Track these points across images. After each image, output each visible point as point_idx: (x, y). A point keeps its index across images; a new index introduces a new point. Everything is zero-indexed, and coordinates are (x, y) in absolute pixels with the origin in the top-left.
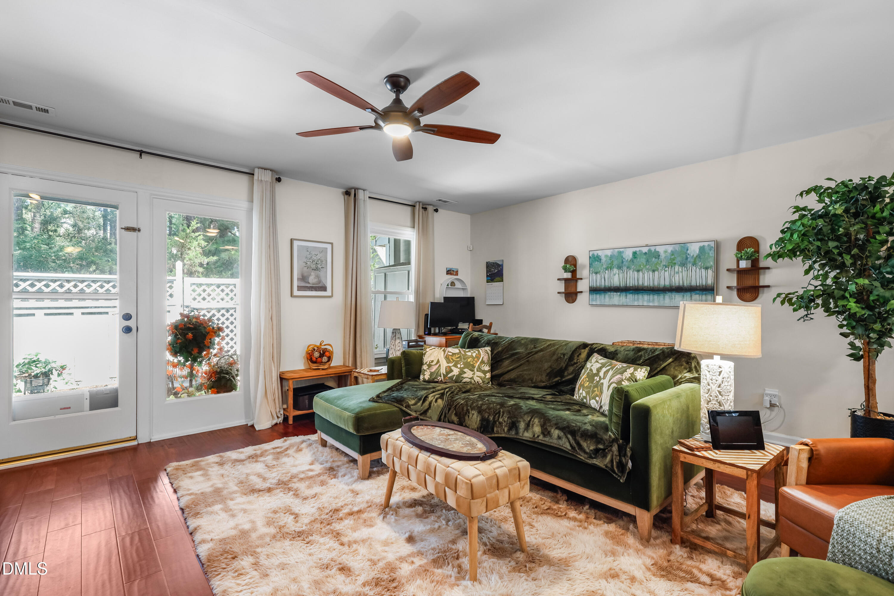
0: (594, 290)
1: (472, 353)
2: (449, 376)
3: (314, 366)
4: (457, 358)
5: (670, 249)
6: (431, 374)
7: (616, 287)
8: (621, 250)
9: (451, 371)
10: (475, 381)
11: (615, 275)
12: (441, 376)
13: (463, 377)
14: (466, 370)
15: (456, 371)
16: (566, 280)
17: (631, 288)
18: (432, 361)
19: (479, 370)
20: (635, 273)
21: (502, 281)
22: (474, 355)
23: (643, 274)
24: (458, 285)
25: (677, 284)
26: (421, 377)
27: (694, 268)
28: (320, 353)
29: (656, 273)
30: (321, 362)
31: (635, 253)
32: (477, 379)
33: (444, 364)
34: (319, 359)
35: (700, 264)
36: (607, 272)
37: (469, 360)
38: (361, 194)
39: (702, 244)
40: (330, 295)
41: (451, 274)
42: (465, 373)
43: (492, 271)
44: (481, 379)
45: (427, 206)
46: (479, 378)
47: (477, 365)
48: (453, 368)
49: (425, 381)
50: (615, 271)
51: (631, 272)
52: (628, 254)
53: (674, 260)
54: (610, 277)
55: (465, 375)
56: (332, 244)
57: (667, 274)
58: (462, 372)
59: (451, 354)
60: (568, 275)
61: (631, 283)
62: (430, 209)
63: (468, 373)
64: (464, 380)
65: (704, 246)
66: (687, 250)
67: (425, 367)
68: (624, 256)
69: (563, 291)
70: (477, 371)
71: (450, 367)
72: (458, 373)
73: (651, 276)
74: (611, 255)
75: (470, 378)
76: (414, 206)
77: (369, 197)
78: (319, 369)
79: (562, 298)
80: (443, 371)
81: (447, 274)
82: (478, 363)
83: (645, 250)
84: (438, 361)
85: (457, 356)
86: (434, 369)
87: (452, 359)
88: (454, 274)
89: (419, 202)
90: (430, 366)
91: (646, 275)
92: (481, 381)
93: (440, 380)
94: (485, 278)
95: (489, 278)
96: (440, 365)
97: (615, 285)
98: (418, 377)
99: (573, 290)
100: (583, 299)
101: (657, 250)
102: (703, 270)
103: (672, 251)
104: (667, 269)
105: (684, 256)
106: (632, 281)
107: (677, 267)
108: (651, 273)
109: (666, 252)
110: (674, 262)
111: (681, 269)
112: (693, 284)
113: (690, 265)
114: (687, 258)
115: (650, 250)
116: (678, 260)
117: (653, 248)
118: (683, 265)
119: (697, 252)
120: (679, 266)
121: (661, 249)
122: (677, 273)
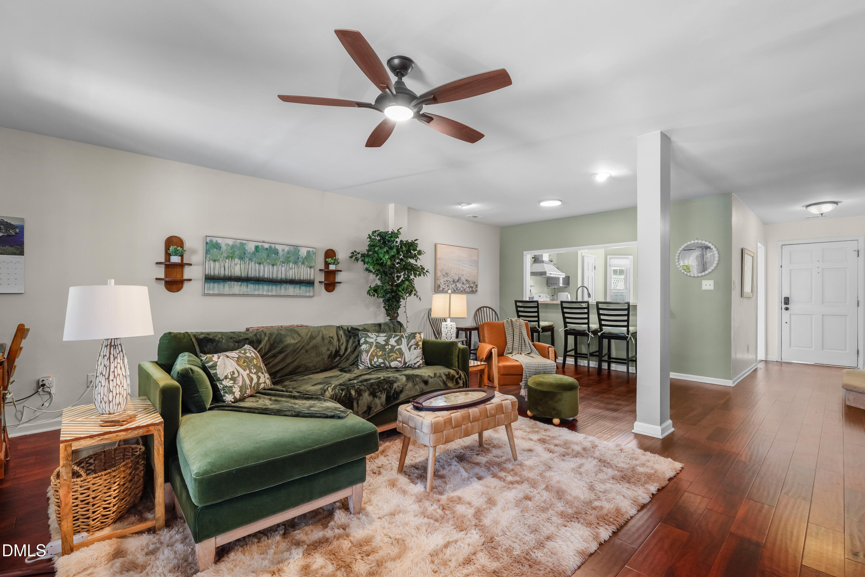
0: (211, 279)
5: (287, 248)
8: (244, 242)
11: (236, 265)
16: (169, 265)
17: (252, 279)
20: (257, 265)
21: (22, 254)
23: (264, 267)
25: (291, 278)
27: (303, 266)
29: (275, 267)
31: (257, 247)
35: (306, 263)
36: (227, 260)
39: (308, 249)
50: (237, 260)
51: (253, 264)
52: (251, 247)
54: (230, 267)
57: (283, 269)
60: (178, 259)
61: (252, 274)
65: (309, 251)
66: (299, 252)
68: (246, 248)
69: (163, 277)
73: (271, 269)
74: (232, 245)
79: (161, 286)
83: (266, 246)
91: (266, 268)
97: (236, 275)
99: (177, 277)
100: (194, 286)
101: (276, 248)
102: (308, 269)
103: (288, 251)
104: (283, 265)
105: (297, 256)
106: (253, 271)
107: (291, 264)
108: (271, 267)
109: (283, 250)
110: (290, 259)
111: (293, 266)
112: (302, 278)
113: (300, 264)
114: (298, 258)
115: (270, 247)
116: (292, 258)
117: (273, 246)
118: (295, 263)
119: (305, 255)
120: (293, 263)
121: (280, 248)
122: (292, 269)
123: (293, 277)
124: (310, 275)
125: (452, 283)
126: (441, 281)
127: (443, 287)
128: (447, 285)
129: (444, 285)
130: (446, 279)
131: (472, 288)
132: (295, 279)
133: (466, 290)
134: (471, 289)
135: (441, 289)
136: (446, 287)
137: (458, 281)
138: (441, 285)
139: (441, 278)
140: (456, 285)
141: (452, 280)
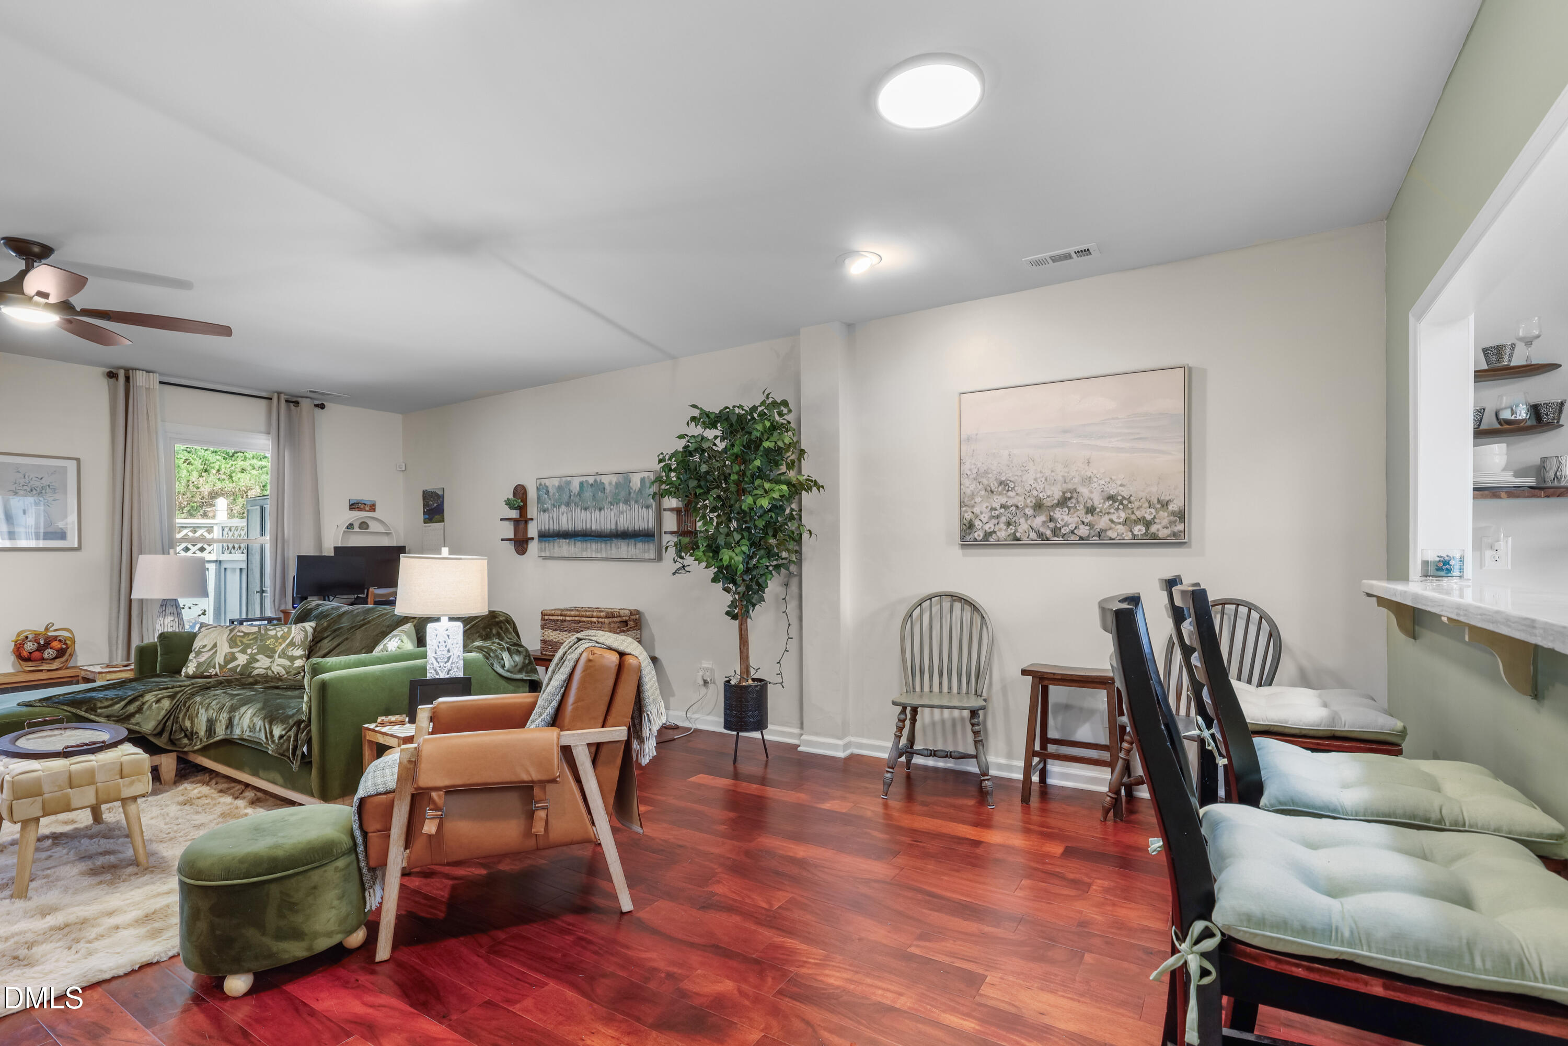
0: (544, 536)
1: (277, 632)
2: (228, 667)
3: (29, 666)
4: (250, 640)
5: (614, 479)
6: (199, 665)
7: (565, 531)
8: (569, 479)
9: (234, 659)
10: (273, 672)
11: (563, 514)
12: (215, 668)
13: (253, 668)
14: (259, 657)
15: (242, 659)
16: (515, 521)
17: (580, 534)
18: (204, 646)
19: (283, 655)
20: (583, 511)
21: (443, 521)
22: (279, 634)
23: (591, 513)
24: (374, 526)
25: (622, 529)
26: (184, 670)
27: (637, 506)
28: (39, 643)
29: (603, 512)
30: (43, 659)
31: (581, 484)
32: (276, 669)
33: (224, 649)
34: (37, 654)
35: (641, 501)
36: (555, 509)
37: (268, 642)
38: (140, 379)
39: (643, 475)
40: (76, 545)
41: (359, 509)
42: (258, 661)
43: (431, 505)
44: (284, 669)
45: (299, 400)
46: (280, 668)
47: (280, 649)
48: (237, 655)
49: (188, 677)
50: (563, 508)
51: (579, 511)
52: (575, 485)
53: (618, 495)
54: (558, 518)
55: (257, 665)
56: (78, 460)
57: (612, 513)
58: (253, 659)
59: (242, 634)
60: (514, 514)
61: (580, 526)
62: (305, 404)
63: (263, 661)
64: (256, 672)
65: (644, 478)
66: (630, 482)
67: (192, 655)
68: (571, 489)
69: (512, 536)
70: (279, 657)
71: (233, 654)
72: (245, 662)
73: (598, 516)
74: (558, 486)
75: (265, 669)
76: (271, 399)
77: (160, 382)
78: (41, 671)
79: (510, 547)
80: (219, 659)
81: (351, 509)
82: (283, 646)
83: (591, 480)
84: (215, 645)
85: (251, 637)
86: (203, 658)
87: (241, 642)
88: (367, 509)
89: (279, 393)
90: (199, 653)
91: (593, 514)
92: (283, 672)
93: (214, 673)
94: (421, 516)
95: (427, 516)
96: (216, 651)
97: (564, 529)
98: (179, 672)
99: (522, 536)
100: (533, 547)
101: (602, 481)
102: (645, 510)
103: (616, 483)
104: (612, 507)
105: (627, 490)
106: (579, 523)
107: (621, 505)
108: (597, 512)
109: (610, 484)
110: (619, 497)
111: (624, 508)
112: (637, 528)
113: (633, 503)
114: (630, 493)
115: (595, 481)
116: (623, 494)
117: (598, 478)
118: (627, 502)
119: (639, 485)
120: (623, 503)
121: (605, 480)
122: (622, 513)
123: (626, 526)
124: (648, 521)
125: (1029, 511)
126: (977, 510)
127: (989, 527)
128: (1003, 519)
129: (994, 521)
130: (998, 501)
131: (1148, 524)
132: (628, 530)
133: (1111, 534)
134: (1139, 530)
135: (979, 535)
136: (1002, 526)
137: (1063, 502)
138: (977, 523)
139: (978, 500)
140: (1051, 519)
141: (1031, 501)
